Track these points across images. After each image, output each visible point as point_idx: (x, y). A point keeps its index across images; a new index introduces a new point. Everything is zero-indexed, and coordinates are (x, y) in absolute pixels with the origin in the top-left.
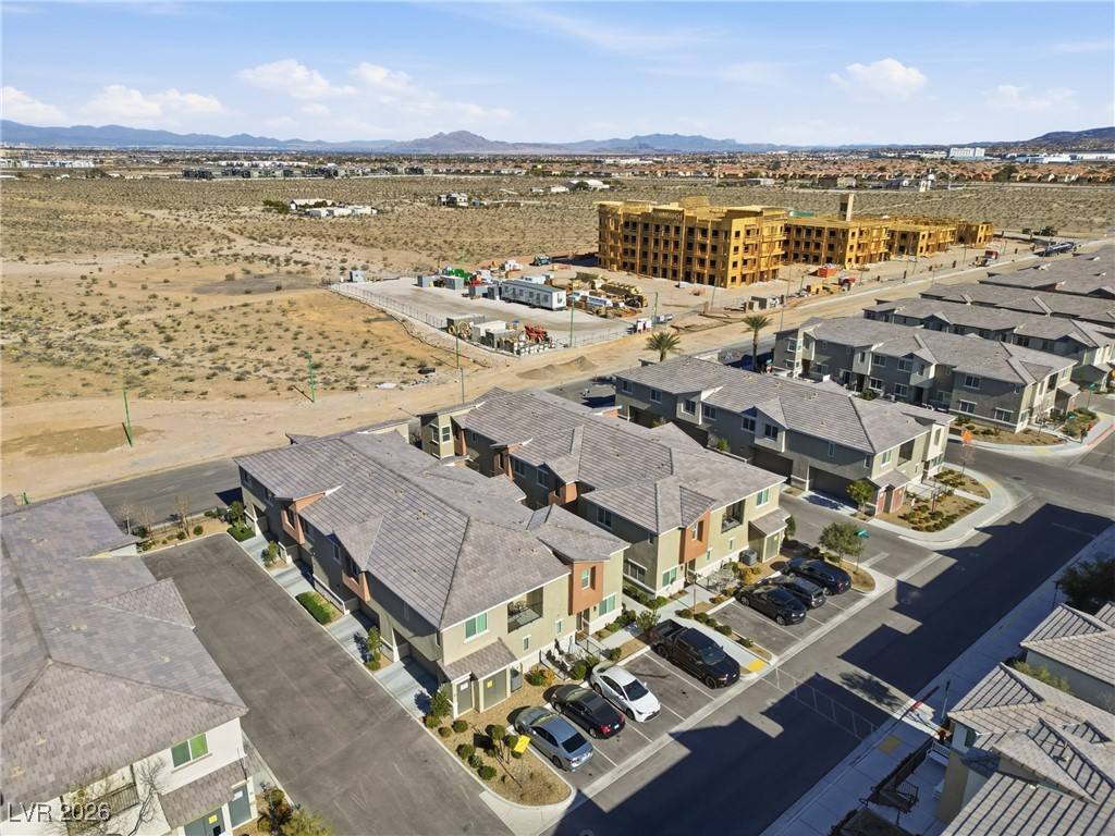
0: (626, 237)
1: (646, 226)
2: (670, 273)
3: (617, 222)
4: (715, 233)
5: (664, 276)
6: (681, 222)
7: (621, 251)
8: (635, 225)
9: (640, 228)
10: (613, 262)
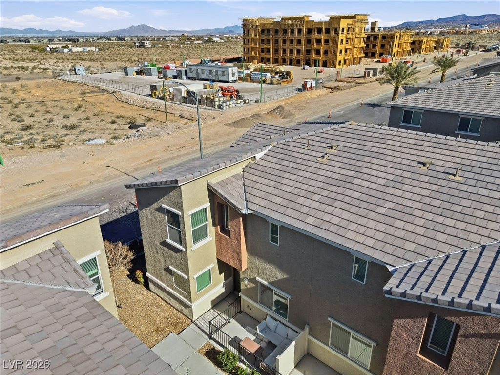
0: (263, 41)
1: (277, 31)
2: (295, 62)
3: (256, 30)
4: (328, 31)
5: (291, 64)
6: (302, 25)
7: (259, 50)
8: (269, 31)
9: (272, 32)
10: (253, 58)
